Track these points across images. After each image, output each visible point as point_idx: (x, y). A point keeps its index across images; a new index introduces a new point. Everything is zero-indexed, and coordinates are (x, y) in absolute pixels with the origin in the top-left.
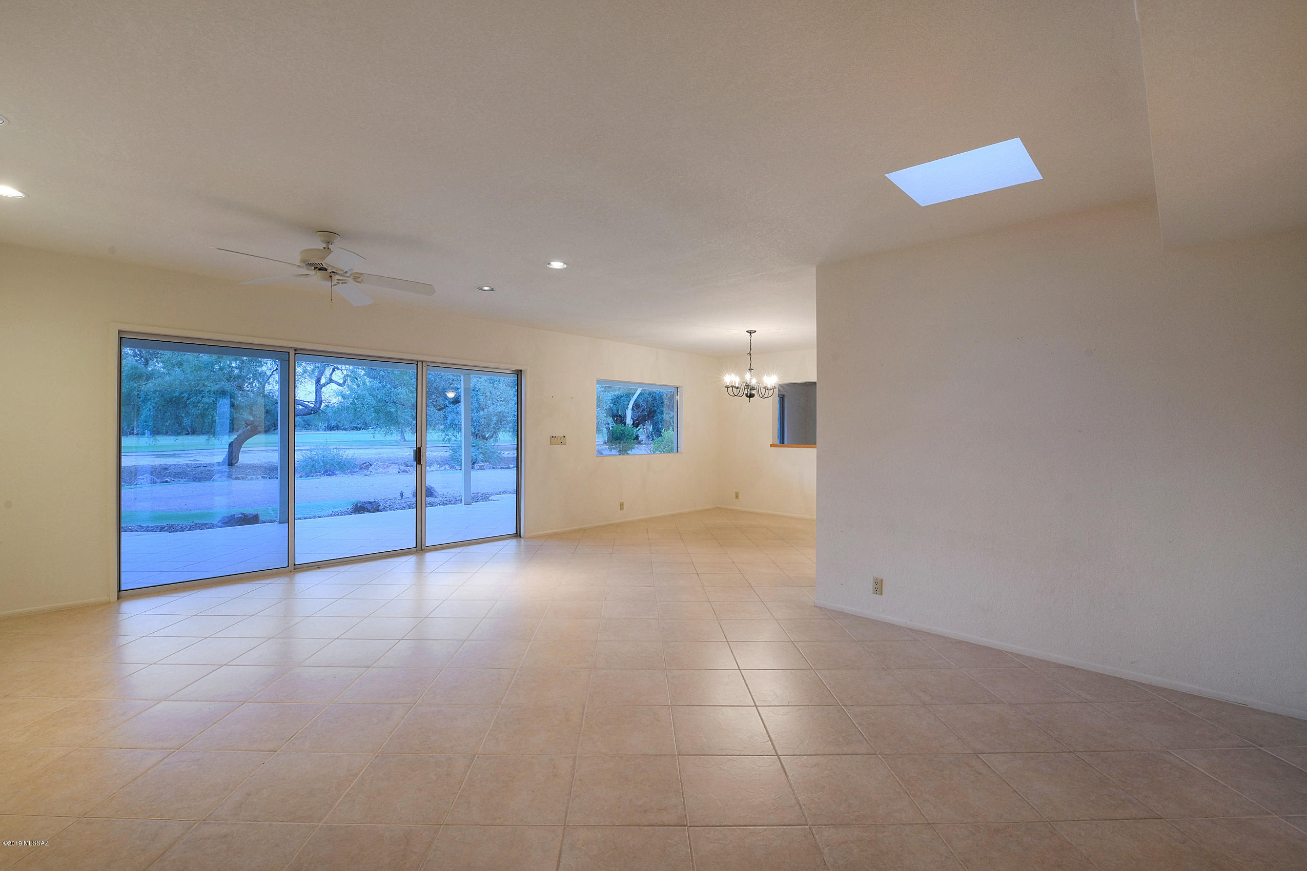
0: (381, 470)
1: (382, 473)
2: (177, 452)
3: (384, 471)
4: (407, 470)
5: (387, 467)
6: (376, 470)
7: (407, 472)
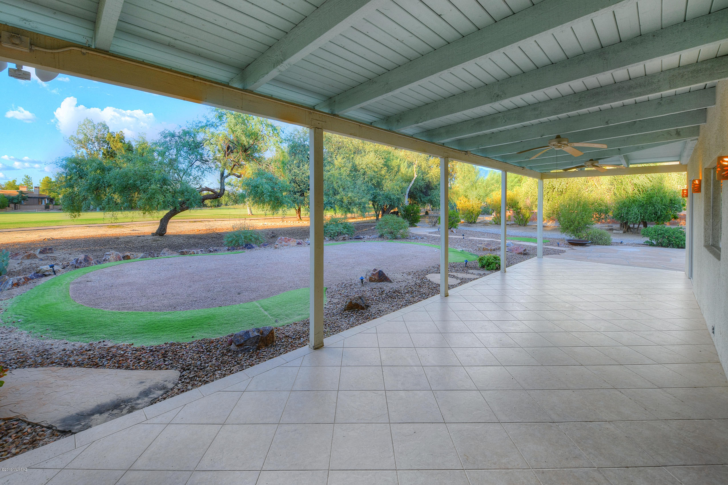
0: (284, 243)
1: (285, 245)
2: (120, 224)
3: (286, 244)
4: (301, 242)
5: (288, 240)
6: (281, 243)
7: (300, 244)
